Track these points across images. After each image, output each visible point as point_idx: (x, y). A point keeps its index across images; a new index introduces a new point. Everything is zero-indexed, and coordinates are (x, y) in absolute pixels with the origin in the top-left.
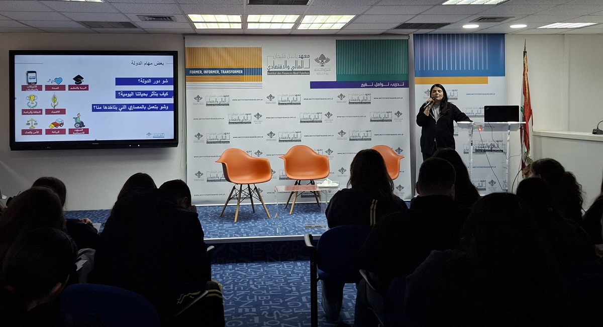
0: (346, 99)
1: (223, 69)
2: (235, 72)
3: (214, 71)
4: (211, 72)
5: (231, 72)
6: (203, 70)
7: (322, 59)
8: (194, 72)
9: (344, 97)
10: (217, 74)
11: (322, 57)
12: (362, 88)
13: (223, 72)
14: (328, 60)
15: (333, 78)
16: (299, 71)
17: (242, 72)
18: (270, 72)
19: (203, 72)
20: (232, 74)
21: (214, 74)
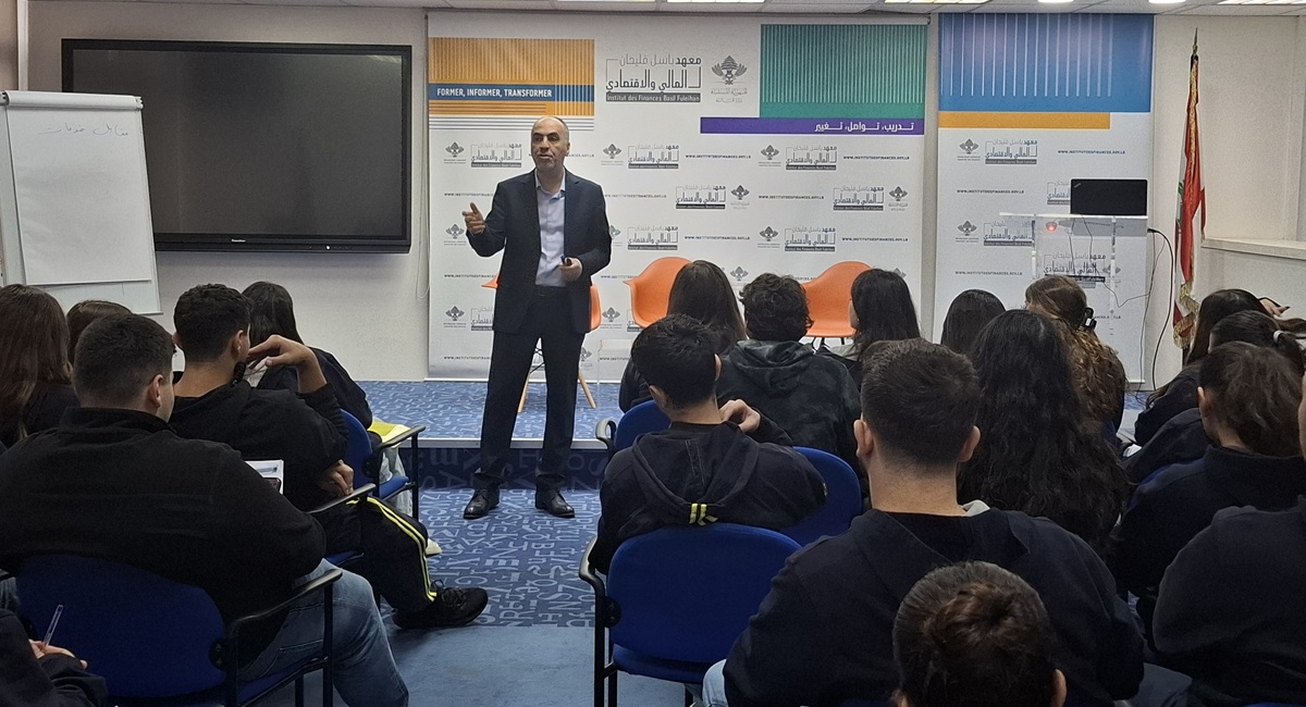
0: (782, 159)
1: (509, 87)
2: (535, 93)
3: (489, 92)
4: (484, 92)
5: (525, 93)
6: (465, 87)
7: (729, 69)
8: (447, 92)
9: (777, 152)
10: (497, 98)
11: (729, 64)
12: (818, 133)
13: (510, 93)
14: (742, 70)
15: (753, 111)
16: (676, 94)
17: (550, 94)
18: (611, 96)
19: (465, 92)
20: (528, 98)
21: (489, 98)
